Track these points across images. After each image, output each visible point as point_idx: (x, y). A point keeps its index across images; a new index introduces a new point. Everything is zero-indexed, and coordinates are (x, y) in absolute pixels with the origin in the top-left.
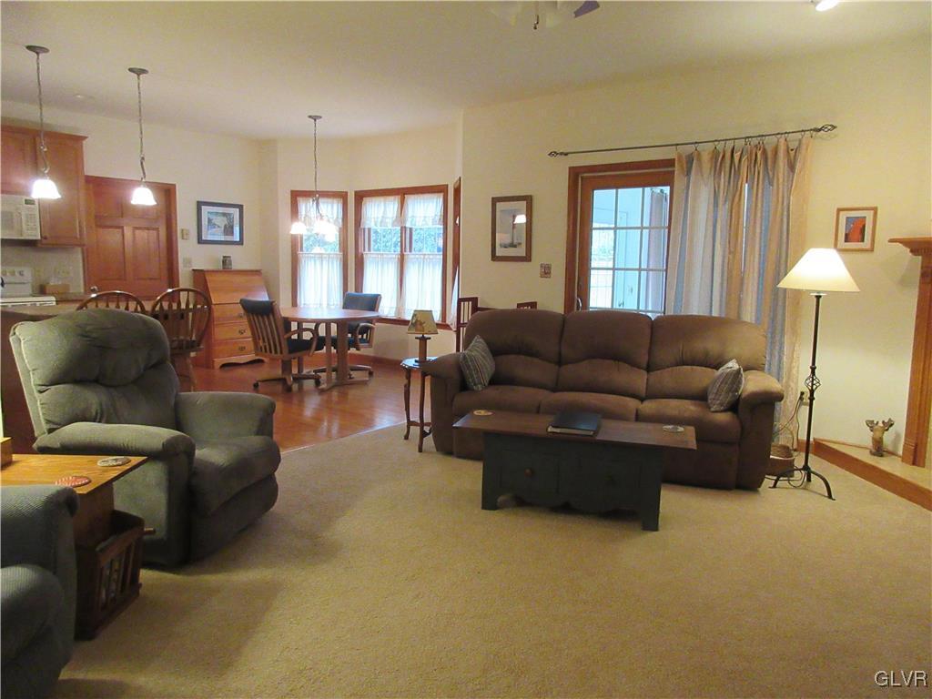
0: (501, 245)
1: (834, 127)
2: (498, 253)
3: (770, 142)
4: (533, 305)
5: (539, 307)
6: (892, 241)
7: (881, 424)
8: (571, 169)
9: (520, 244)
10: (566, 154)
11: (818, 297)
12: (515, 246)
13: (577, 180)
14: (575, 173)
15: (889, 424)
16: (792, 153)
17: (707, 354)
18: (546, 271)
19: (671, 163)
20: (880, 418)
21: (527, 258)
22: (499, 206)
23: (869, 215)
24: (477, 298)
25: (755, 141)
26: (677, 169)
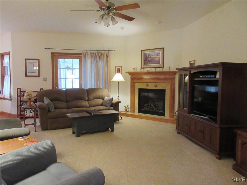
0: (29, 73)
1: (114, 51)
2: (28, 74)
3: (103, 52)
4: (42, 89)
5: (44, 89)
6: (126, 72)
7: (126, 106)
8: (52, 53)
9: (36, 72)
10: (50, 49)
11: (118, 83)
12: (34, 73)
13: (53, 56)
14: (53, 54)
15: (128, 106)
16: (107, 55)
17: (100, 96)
18: (45, 80)
19: (81, 54)
20: (126, 105)
21: (39, 76)
22: (27, 61)
23: (120, 67)
24: (21, 88)
25: (99, 51)
26: (82, 55)
